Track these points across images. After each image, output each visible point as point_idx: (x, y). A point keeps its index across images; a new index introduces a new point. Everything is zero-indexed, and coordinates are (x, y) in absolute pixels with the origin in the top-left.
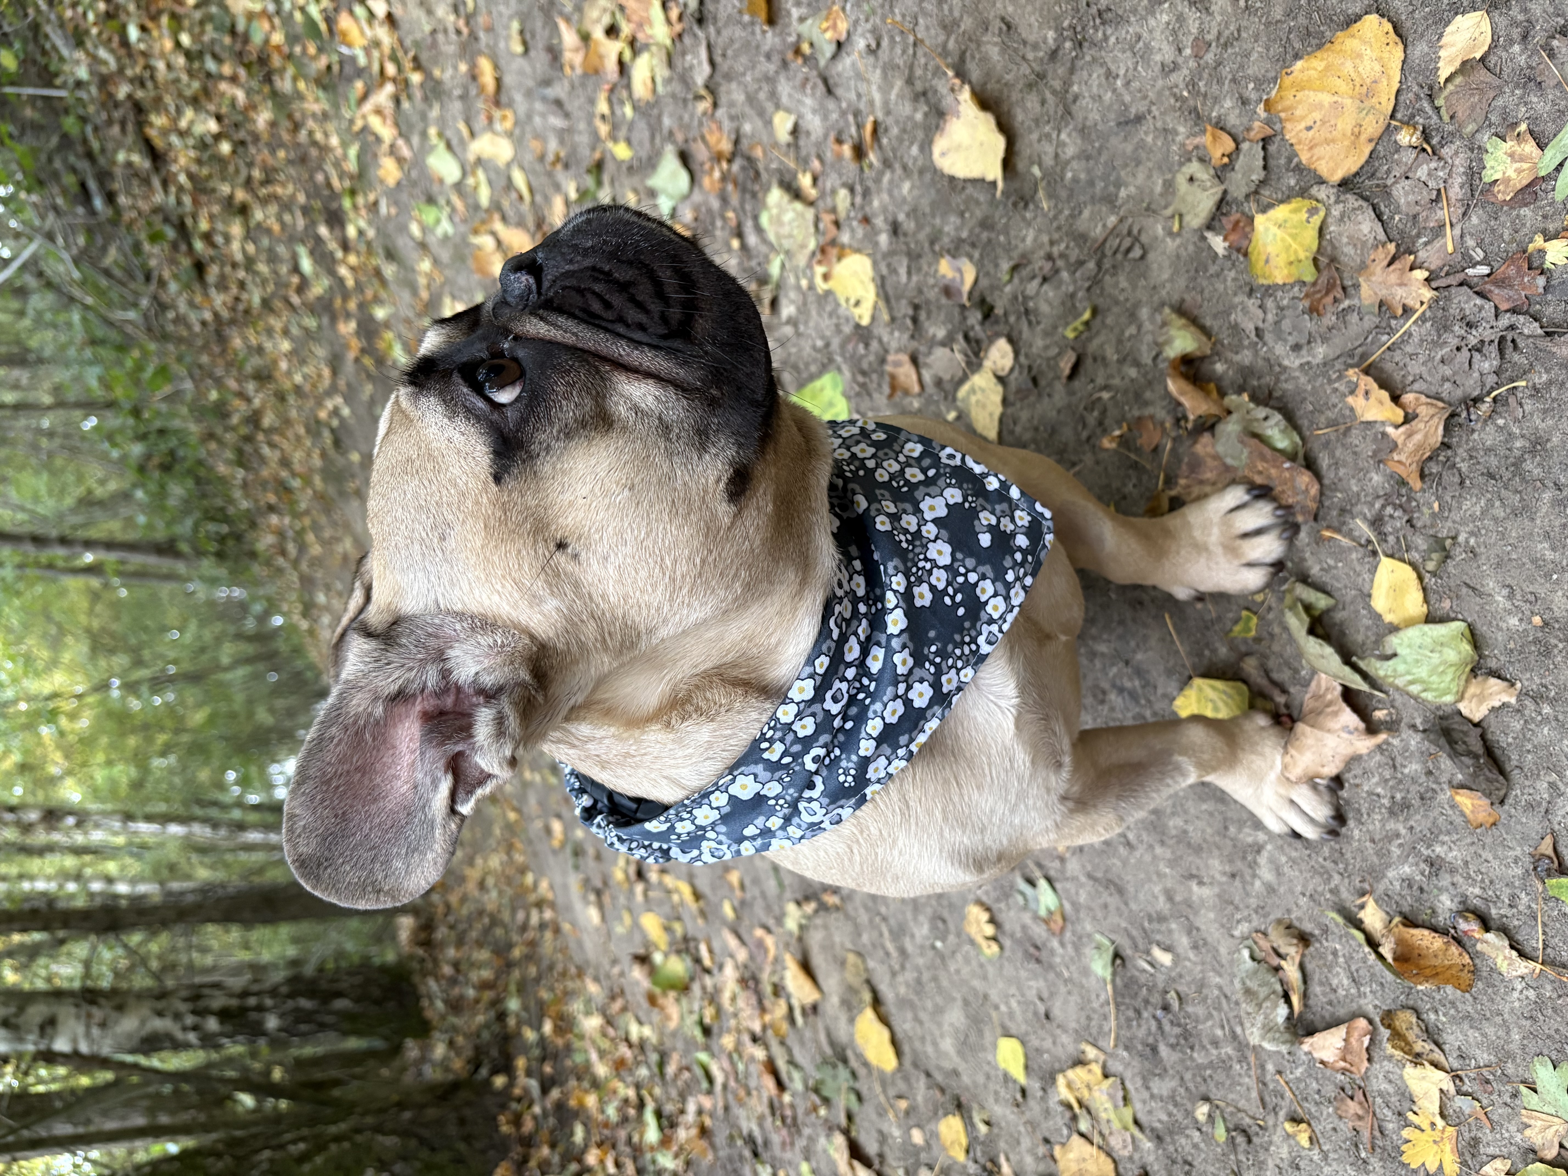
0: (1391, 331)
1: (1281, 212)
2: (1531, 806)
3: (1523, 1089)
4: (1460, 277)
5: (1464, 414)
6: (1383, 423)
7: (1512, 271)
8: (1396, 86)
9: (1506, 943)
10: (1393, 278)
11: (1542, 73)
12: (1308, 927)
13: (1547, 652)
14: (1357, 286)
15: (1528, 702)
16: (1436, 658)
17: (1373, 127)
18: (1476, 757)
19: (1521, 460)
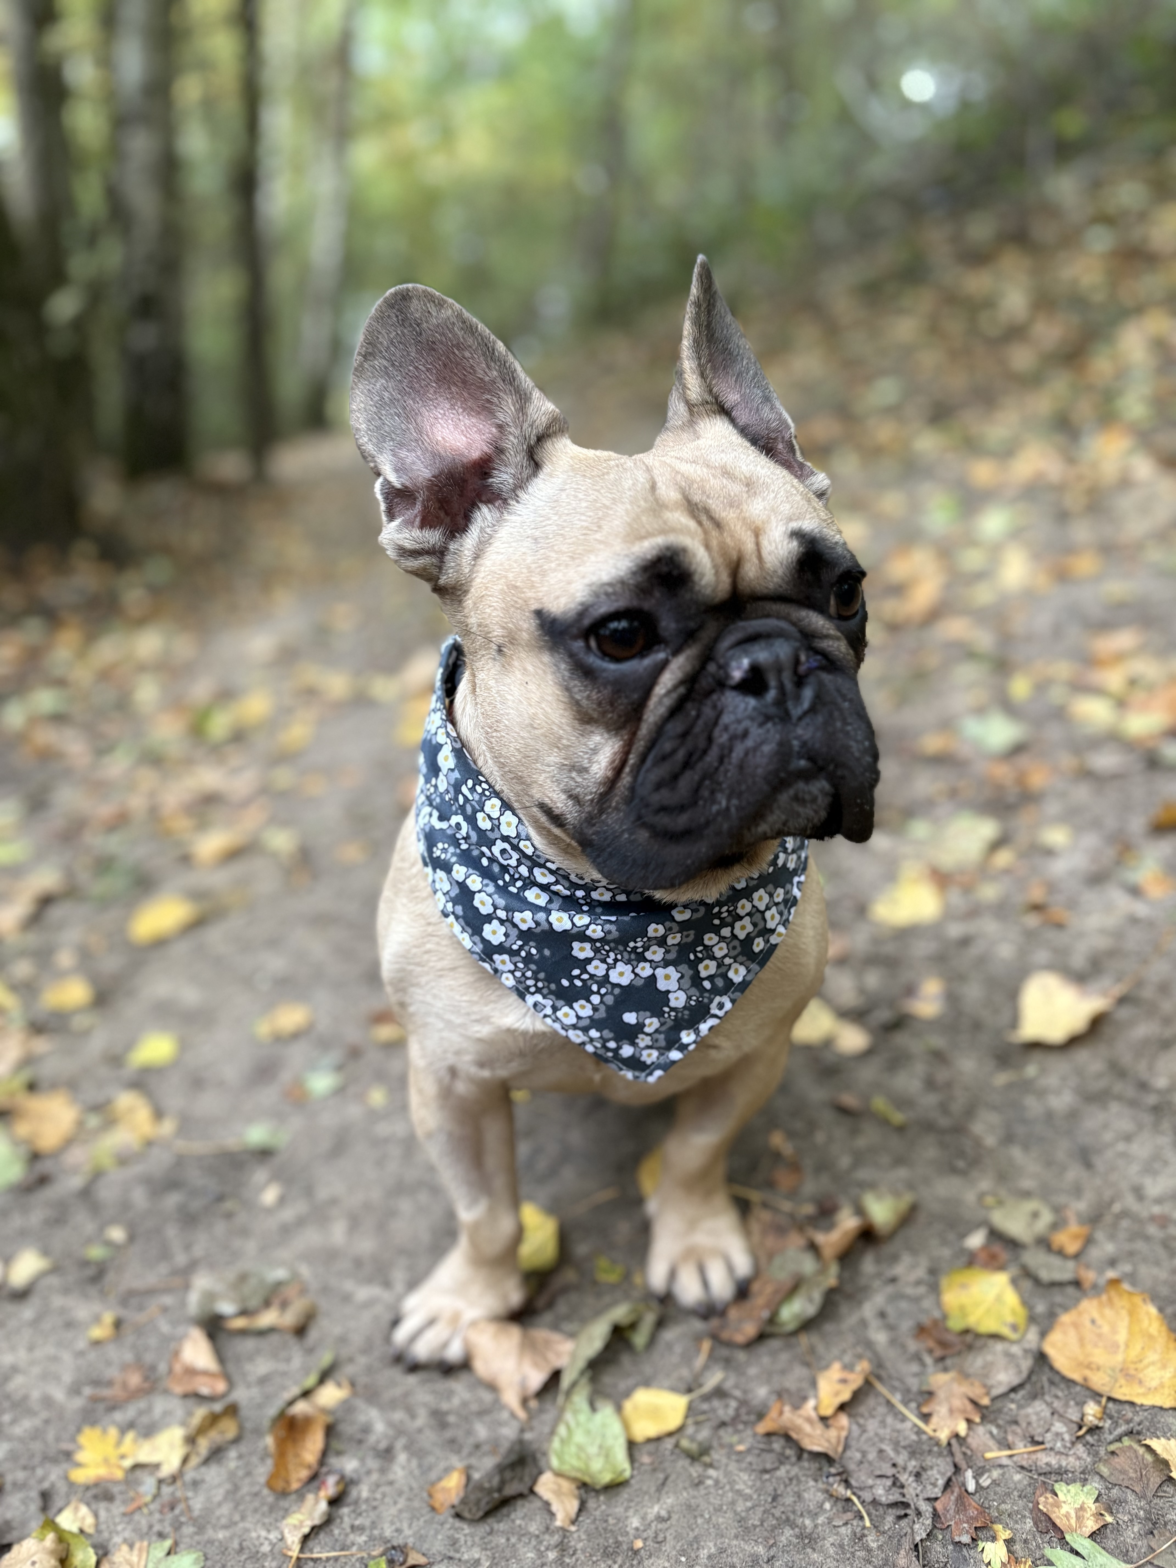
0: (906, 1403)
1: (1011, 1298)
2: (454, 1543)
3: (168, 1543)
4: (963, 1464)
5: (833, 1470)
6: (816, 1397)
7: (972, 1512)
8: (1138, 1401)
9: (317, 1521)
10: (957, 1403)
11: (1161, 1535)
12: (313, 1335)
13: (608, 1554)
14: (946, 1370)
15: (556, 1538)
16: (593, 1450)
17: (1099, 1381)
18: (500, 1490)
19: (793, 1525)
